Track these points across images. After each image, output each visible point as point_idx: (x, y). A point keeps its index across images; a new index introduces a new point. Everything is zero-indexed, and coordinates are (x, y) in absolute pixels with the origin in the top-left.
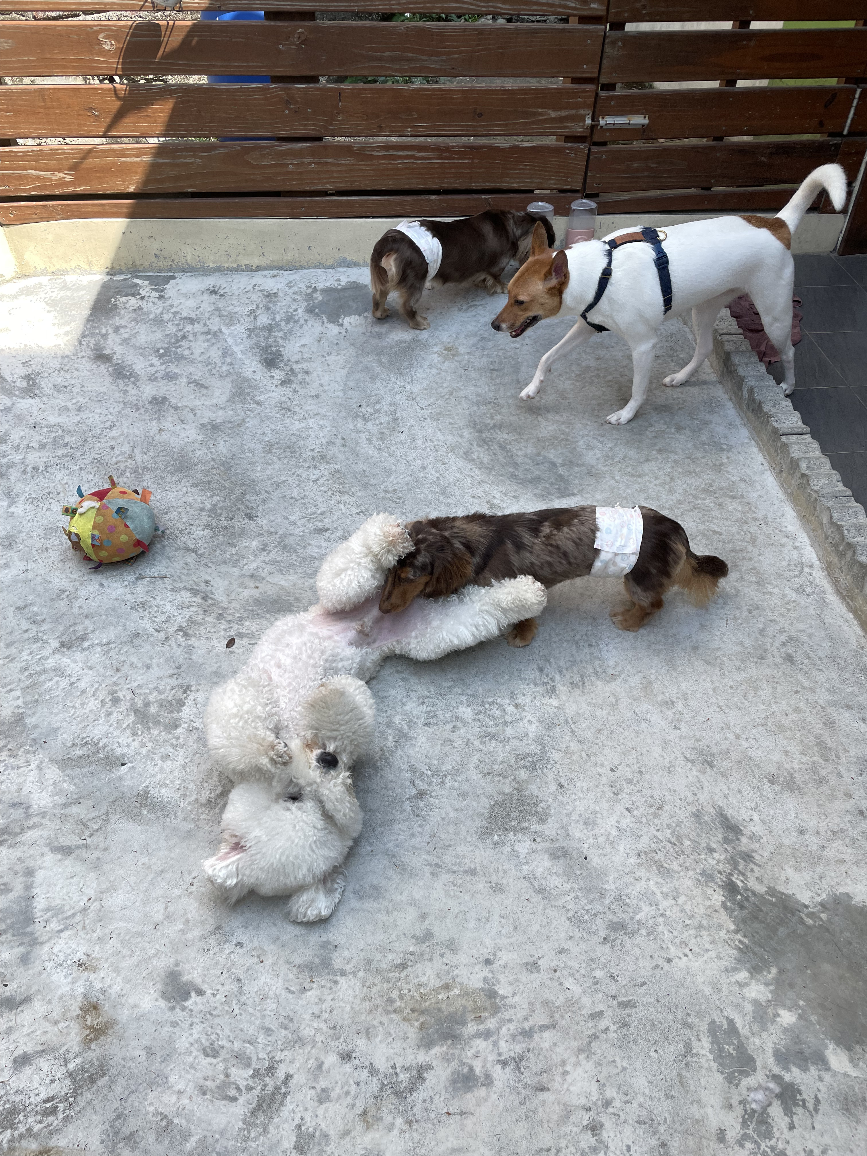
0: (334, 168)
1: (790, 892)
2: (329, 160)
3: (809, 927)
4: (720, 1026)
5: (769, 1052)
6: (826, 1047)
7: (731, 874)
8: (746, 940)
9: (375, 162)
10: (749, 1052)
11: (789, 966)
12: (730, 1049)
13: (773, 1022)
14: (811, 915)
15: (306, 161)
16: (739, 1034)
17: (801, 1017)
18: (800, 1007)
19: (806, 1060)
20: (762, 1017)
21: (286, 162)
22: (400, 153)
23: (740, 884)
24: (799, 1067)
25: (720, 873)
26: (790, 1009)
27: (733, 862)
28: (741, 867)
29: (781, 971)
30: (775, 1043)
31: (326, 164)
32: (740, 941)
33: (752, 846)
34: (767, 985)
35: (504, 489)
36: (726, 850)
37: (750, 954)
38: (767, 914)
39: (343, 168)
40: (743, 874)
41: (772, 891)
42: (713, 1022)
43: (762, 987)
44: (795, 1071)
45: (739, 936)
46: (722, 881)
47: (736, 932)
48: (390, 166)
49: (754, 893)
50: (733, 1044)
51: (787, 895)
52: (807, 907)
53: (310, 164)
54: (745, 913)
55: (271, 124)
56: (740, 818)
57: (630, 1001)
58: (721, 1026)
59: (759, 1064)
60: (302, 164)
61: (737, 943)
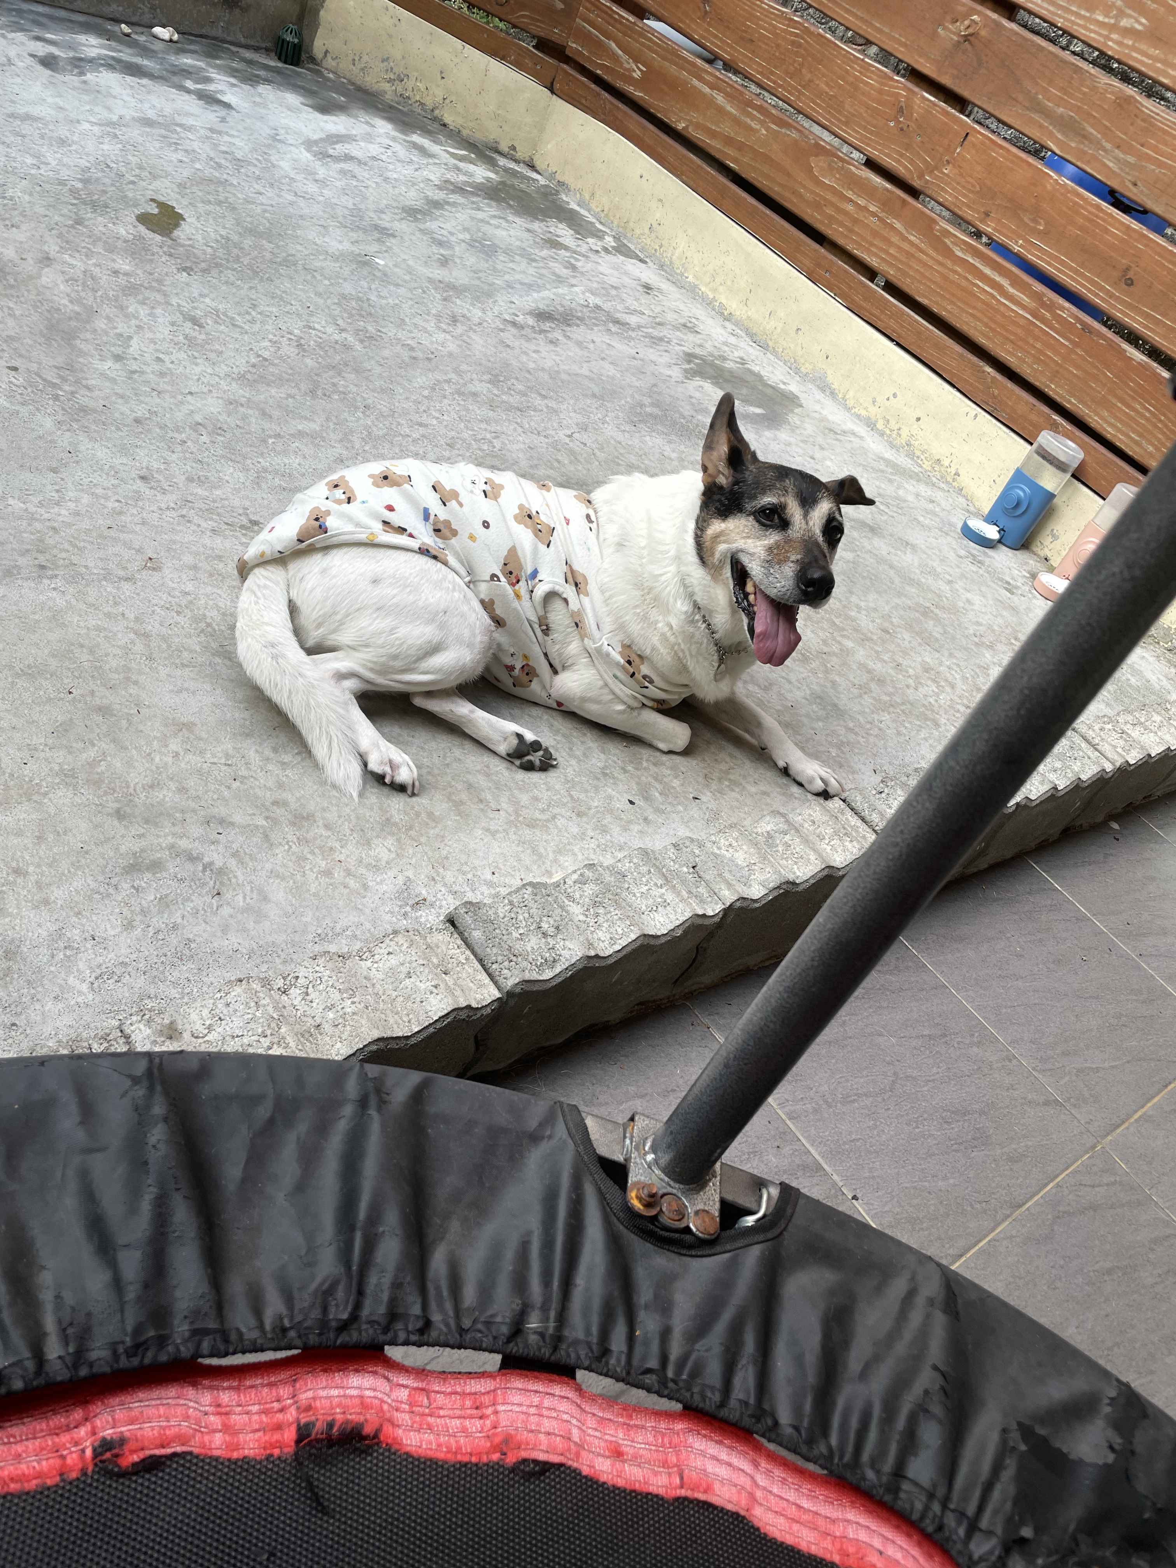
0: (895, 239)
2: (898, 225)
9: (949, 263)
15: (872, 208)
21: (850, 194)
22: (987, 271)
31: (892, 227)
39: (906, 246)
48: (964, 283)
53: (874, 214)
55: (865, 129)
60: (865, 209)
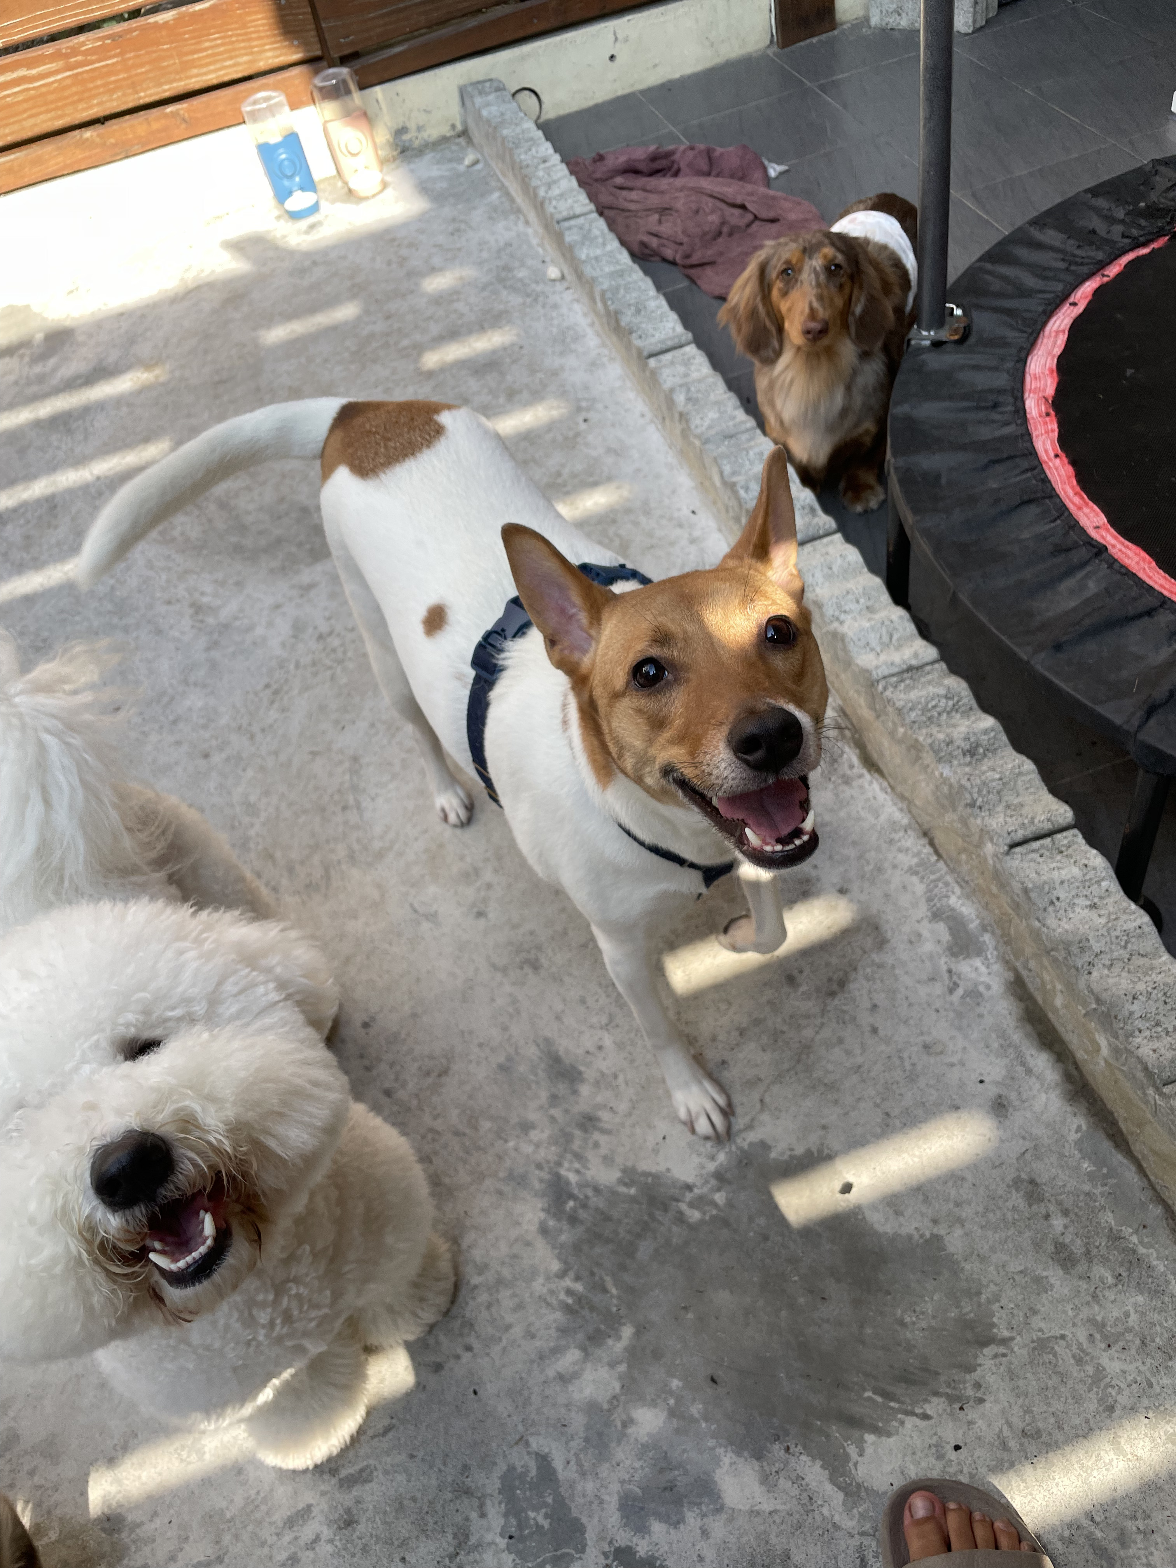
1: (662, 1168)
3: (693, 1228)
4: (522, 1476)
5: (612, 1502)
6: (716, 1461)
7: (559, 1164)
8: (579, 1287)
10: (575, 1513)
11: (655, 1316)
12: (539, 1517)
13: (622, 1437)
14: (700, 1202)
16: (557, 1481)
17: (672, 1413)
18: (671, 1393)
19: (678, 1502)
20: (600, 1434)
23: (573, 1178)
24: (664, 1518)
25: (539, 1166)
26: (653, 1404)
27: (564, 1139)
28: (576, 1145)
29: (641, 1330)
30: (622, 1482)
32: (569, 1292)
33: (599, 1099)
34: (612, 1365)
35: (220, 575)
36: (553, 1119)
37: (586, 1312)
38: (619, 1221)
40: (578, 1157)
41: (630, 1176)
42: (511, 1469)
43: (603, 1373)
44: (657, 1528)
45: (568, 1282)
46: (541, 1180)
47: (562, 1275)
49: (597, 1190)
50: (546, 1505)
51: (656, 1176)
52: (689, 1188)
54: (580, 1230)
56: (580, 1051)
57: (362, 1470)
58: (525, 1474)
59: (591, 1535)
61: (562, 1296)
